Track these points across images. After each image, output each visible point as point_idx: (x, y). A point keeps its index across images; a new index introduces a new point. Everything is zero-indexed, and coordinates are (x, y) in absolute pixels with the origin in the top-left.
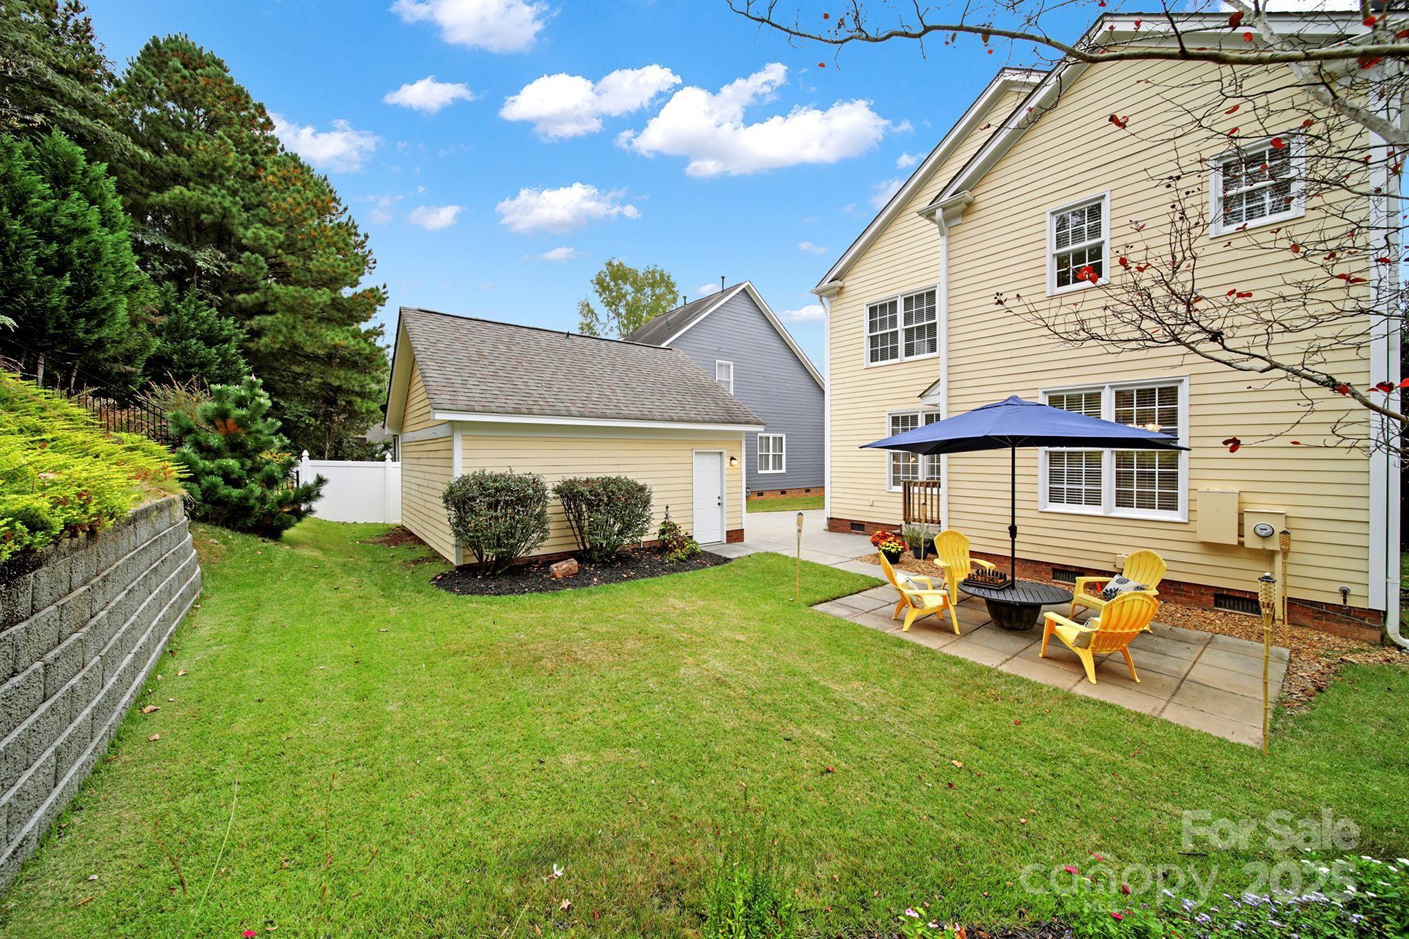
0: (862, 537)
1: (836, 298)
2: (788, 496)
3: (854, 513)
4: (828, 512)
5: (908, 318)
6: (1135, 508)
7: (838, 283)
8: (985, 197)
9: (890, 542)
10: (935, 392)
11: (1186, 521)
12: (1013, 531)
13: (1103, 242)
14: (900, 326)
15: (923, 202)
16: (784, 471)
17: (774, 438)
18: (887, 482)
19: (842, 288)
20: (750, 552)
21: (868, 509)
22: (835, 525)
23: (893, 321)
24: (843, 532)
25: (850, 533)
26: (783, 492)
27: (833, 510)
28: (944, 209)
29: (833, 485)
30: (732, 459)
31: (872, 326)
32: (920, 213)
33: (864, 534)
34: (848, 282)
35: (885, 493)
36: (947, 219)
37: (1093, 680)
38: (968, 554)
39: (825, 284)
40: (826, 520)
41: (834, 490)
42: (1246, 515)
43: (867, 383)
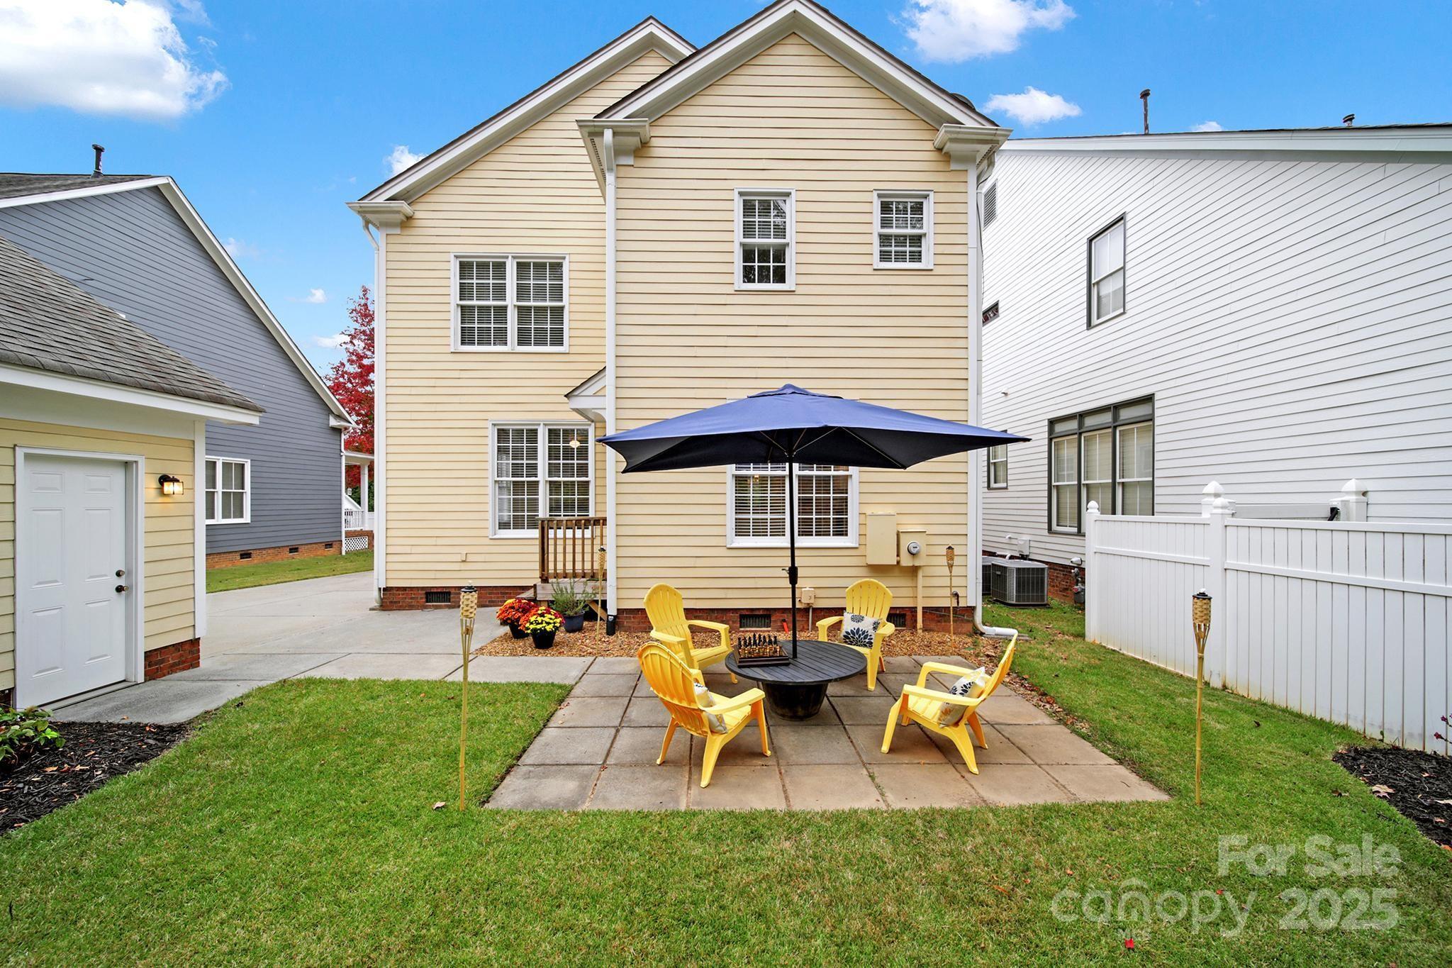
0: (446, 611)
1: (398, 231)
2: (256, 559)
3: (432, 575)
4: (380, 576)
5: (522, 292)
6: (814, 537)
7: (403, 206)
8: (665, 139)
9: (542, 615)
10: (591, 391)
11: (857, 546)
12: (793, 574)
13: (788, 244)
14: (511, 299)
15: (590, 107)
16: (247, 518)
17: (226, 466)
18: (490, 524)
19: (409, 218)
20: (233, 691)
21: (456, 567)
22: (393, 599)
23: (500, 291)
24: (411, 607)
25: (423, 607)
26: (246, 555)
27: (391, 575)
28: (615, 134)
29: (391, 533)
30: (164, 479)
31: (464, 291)
32: (581, 124)
33: (450, 607)
34: (422, 212)
35: (487, 541)
36: (619, 151)
37: (975, 769)
38: (682, 614)
39: (380, 199)
40: (375, 594)
41: (391, 541)
42: (901, 535)
43: (456, 374)
